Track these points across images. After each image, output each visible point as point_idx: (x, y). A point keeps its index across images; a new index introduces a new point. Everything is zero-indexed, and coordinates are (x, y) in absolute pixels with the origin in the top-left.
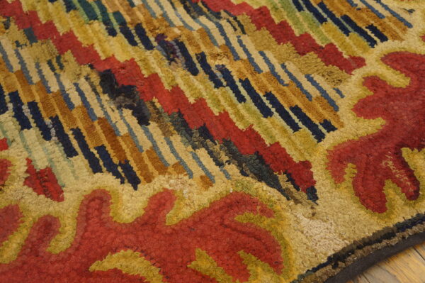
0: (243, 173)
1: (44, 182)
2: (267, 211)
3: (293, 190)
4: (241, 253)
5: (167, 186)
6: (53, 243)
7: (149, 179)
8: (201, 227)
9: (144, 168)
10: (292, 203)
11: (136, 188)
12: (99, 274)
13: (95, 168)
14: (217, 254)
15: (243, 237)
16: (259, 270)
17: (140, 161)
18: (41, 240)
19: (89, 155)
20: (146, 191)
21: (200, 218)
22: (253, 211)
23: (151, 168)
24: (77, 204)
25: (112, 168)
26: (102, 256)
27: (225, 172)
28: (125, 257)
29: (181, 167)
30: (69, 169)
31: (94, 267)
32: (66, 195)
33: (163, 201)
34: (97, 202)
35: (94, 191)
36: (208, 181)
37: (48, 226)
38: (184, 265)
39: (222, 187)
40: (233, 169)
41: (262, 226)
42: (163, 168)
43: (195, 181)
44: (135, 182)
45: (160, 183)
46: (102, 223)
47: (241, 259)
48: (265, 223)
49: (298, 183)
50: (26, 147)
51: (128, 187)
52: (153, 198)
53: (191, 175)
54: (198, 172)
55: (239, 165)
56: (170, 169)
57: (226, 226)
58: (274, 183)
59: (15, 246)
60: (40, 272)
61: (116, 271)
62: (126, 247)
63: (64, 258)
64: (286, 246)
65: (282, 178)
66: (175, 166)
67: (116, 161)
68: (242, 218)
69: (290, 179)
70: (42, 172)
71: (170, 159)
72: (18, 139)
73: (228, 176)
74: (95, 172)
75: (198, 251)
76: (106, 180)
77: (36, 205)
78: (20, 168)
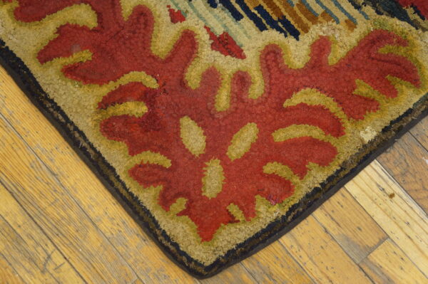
0: (378, 13)
1: (225, 44)
2: (403, 42)
3: (420, 20)
4: (388, 77)
5: (321, 34)
6: (250, 91)
7: (306, 30)
8: (355, 62)
9: (299, 21)
10: (420, 31)
11: (298, 39)
12: (292, 109)
13: (262, 28)
14: (371, 81)
15: (387, 65)
16: (404, 87)
17: (294, 15)
18: (241, 90)
19: (252, 16)
20: (307, 39)
21: (352, 55)
22: (391, 43)
23: (304, 19)
24: (256, 59)
25: (274, 25)
26: (289, 96)
27: (363, 13)
28: (305, 94)
29: (328, 15)
30: (241, 32)
31: (287, 104)
32: (246, 52)
33: (321, 47)
34: (271, 56)
35: (267, 47)
36: (352, 24)
37: (242, 80)
38: (350, 93)
39: (363, 27)
40: (369, 10)
41: (400, 54)
42: (314, 18)
43: (342, 26)
44: (296, 34)
45: (316, 31)
46: (281, 71)
47: (389, 82)
48: (402, 51)
49: (423, 14)
50: (200, 16)
51: (292, 39)
52: (313, 46)
53: (338, 22)
54: (342, 17)
55: (374, 6)
56: (320, 19)
57: (373, 59)
58: (404, 17)
59: (225, 98)
60: (251, 113)
61: (302, 105)
62: (305, 86)
63: (262, 101)
64: (420, 66)
65: (410, 11)
66: (323, 15)
67: (275, 18)
68: (384, 50)
69: (417, 11)
70: (221, 37)
71: (318, 10)
72: (190, 10)
73: (366, 17)
74: (262, 30)
75: (357, 81)
76: (273, 36)
77: (228, 65)
78: (204, 37)
